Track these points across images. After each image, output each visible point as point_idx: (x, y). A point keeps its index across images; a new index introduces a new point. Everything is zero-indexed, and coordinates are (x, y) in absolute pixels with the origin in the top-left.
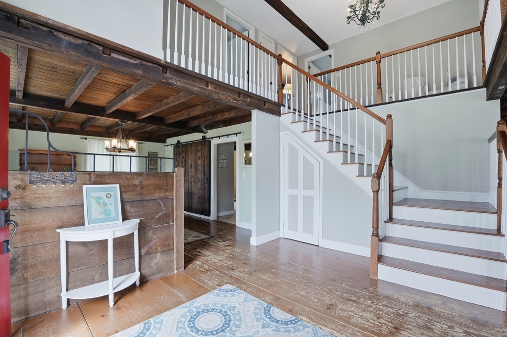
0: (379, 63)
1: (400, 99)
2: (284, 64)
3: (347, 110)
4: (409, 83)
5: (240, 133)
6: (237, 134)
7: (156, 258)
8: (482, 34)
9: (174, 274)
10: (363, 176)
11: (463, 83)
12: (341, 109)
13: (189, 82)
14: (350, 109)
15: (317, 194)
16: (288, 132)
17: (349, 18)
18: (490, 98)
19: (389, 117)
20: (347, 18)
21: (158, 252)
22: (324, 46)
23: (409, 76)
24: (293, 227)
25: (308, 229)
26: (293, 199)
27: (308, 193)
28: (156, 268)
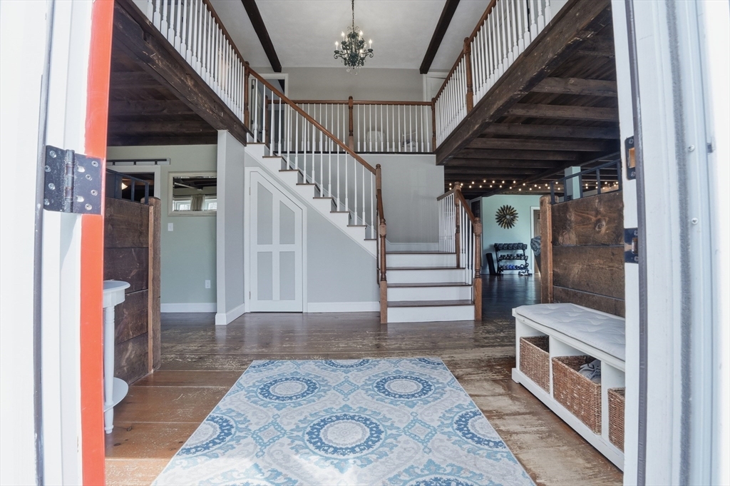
0: (351, 108)
1: (365, 151)
2: (251, 76)
3: (328, 153)
4: (373, 136)
5: (165, 160)
6: (156, 161)
7: (127, 350)
8: (433, 110)
9: (151, 375)
10: (354, 226)
11: (414, 146)
12: (338, 151)
13: (170, 66)
14: (332, 153)
15: (299, 248)
16: (257, 169)
17: (337, 52)
18: (438, 164)
19: (378, 166)
20: (335, 52)
21: (129, 340)
22: (276, 67)
23: (373, 129)
24: (265, 293)
25: (288, 293)
26: (264, 259)
27: (287, 248)
28: (127, 369)
